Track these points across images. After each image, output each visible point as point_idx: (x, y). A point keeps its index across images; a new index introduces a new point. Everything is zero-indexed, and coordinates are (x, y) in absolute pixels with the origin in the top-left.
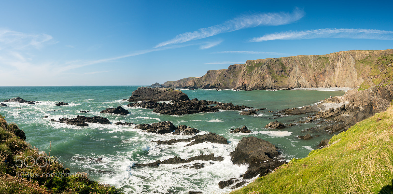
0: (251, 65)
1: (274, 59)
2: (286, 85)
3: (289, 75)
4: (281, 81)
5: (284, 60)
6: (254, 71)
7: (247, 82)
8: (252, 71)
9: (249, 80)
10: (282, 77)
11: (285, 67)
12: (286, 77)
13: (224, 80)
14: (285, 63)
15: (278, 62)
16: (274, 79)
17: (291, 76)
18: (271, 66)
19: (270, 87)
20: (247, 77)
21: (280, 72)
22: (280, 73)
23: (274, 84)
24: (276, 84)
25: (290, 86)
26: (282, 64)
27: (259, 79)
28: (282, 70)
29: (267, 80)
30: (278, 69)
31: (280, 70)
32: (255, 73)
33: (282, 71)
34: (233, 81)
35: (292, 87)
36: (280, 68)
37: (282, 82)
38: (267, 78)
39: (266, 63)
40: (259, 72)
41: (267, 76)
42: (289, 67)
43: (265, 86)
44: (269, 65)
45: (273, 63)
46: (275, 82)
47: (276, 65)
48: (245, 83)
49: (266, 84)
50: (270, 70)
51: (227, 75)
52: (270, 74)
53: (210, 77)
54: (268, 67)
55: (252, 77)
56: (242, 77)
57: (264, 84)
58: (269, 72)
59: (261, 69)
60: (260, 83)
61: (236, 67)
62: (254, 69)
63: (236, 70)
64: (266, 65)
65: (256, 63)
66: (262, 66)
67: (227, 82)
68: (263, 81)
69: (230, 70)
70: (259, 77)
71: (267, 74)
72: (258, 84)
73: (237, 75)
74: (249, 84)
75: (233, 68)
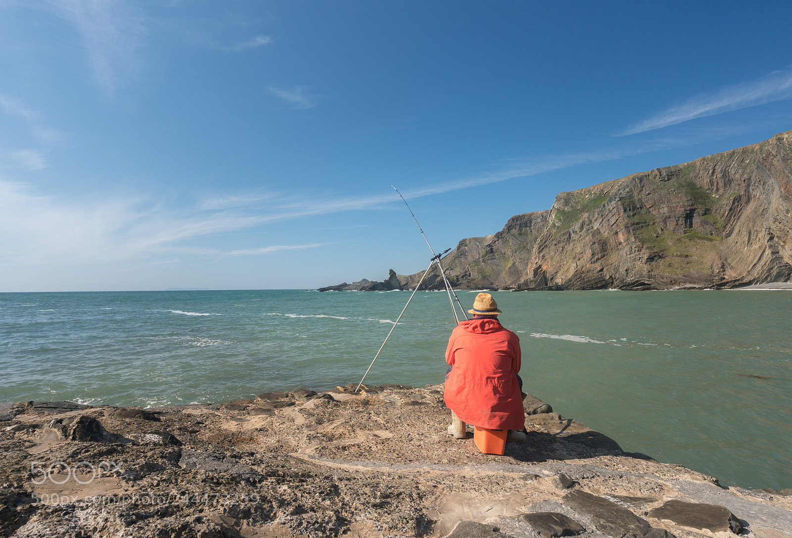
0: (572, 207)
1: (656, 172)
2: (707, 272)
3: (728, 229)
4: (681, 256)
5: (705, 169)
6: (577, 227)
7: (552, 265)
8: (569, 227)
9: (557, 258)
10: (691, 238)
11: (709, 198)
12: (711, 240)
13: (483, 261)
14: (707, 180)
15: (673, 180)
16: (648, 248)
17: (735, 232)
18: (640, 200)
19: (629, 280)
20: (553, 247)
21: (682, 221)
22: (680, 223)
23: (646, 268)
24: (658, 267)
25: (730, 275)
26: (691, 186)
27: (589, 253)
28: (692, 211)
29: (621, 253)
30: (670, 208)
31: (680, 211)
32: (578, 231)
33: (689, 216)
34: (514, 264)
35: (735, 281)
36: (681, 203)
37: (688, 260)
38: (620, 247)
39: (621, 191)
40: (595, 228)
41: (621, 237)
42: (727, 196)
43: (608, 277)
44: (631, 196)
45: (651, 188)
46: (651, 259)
47: (664, 192)
48: (544, 268)
49: (613, 267)
50: (634, 215)
51: (499, 245)
52: (633, 230)
53: (467, 258)
54: (627, 204)
55: (569, 248)
56: (539, 249)
57: (607, 267)
58: (629, 225)
59: (602, 216)
60: (592, 265)
61: (531, 222)
62: (577, 220)
63: (529, 231)
64: (621, 199)
65: (587, 196)
66: (608, 203)
67: (494, 267)
68: (601, 258)
69: (509, 231)
70: (591, 245)
71: (619, 233)
72: (583, 269)
73: (531, 244)
74: (556, 272)
75: (520, 224)
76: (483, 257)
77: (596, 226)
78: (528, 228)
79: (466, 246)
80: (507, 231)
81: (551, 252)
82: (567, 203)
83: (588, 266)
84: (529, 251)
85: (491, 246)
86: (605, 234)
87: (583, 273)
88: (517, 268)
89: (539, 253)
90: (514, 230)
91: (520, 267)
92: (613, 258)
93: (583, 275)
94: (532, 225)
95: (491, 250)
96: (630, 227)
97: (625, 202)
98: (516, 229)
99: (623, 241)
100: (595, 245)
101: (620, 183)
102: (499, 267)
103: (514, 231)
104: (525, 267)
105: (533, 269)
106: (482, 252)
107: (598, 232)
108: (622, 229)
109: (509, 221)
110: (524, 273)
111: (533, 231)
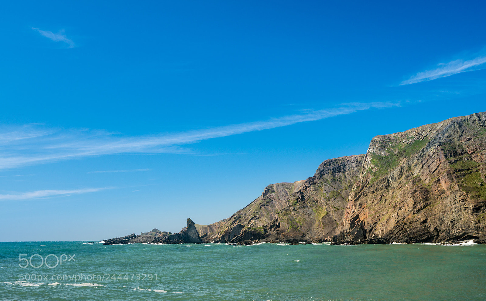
0: (389, 152)
1: (475, 117)
6: (395, 173)
7: (371, 215)
8: (387, 174)
9: (375, 207)
13: (294, 210)
16: (473, 197)
18: (460, 145)
19: (455, 232)
20: (370, 195)
23: (472, 219)
27: (410, 202)
29: (445, 202)
32: (397, 178)
34: (328, 213)
38: (443, 196)
39: (440, 136)
40: (415, 175)
41: (444, 185)
43: (432, 229)
44: (451, 142)
45: (472, 133)
46: (477, 209)
48: (362, 217)
49: (437, 218)
50: (456, 161)
51: (310, 192)
52: (456, 178)
53: (274, 206)
54: (447, 150)
55: (388, 196)
56: (355, 197)
57: (431, 218)
58: (451, 172)
59: (422, 162)
60: (415, 215)
61: (344, 167)
62: (395, 166)
63: (343, 176)
64: (441, 144)
65: (404, 140)
66: (427, 148)
67: (305, 216)
68: (424, 208)
69: (321, 176)
70: (412, 193)
71: (441, 180)
72: (405, 220)
73: (346, 191)
74: (376, 223)
75: (333, 169)
76: (293, 205)
77: (416, 172)
78: (342, 173)
79: (273, 192)
80: (318, 176)
81: (368, 200)
82: (383, 147)
83: (410, 216)
84: (344, 199)
85: (302, 193)
86: (427, 181)
87: (405, 224)
88: (331, 218)
89: (356, 201)
90: (326, 175)
91: (335, 217)
92: (437, 208)
93: (406, 227)
94: (346, 170)
95: (302, 198)
96: (453, 174)
97: (445, 147)
98: (328, 173)
99: (446, 190)
100: (416, 194)
101: (438, 127)
102: (311, 217)
103: (327, 177)
104: (340, 217)
105: (350, 219)
106: (293, 199)
107: (418, 179)
108: (444, 176)
109: (321, 166)
110: (340, 223)
111: (347, 176)
